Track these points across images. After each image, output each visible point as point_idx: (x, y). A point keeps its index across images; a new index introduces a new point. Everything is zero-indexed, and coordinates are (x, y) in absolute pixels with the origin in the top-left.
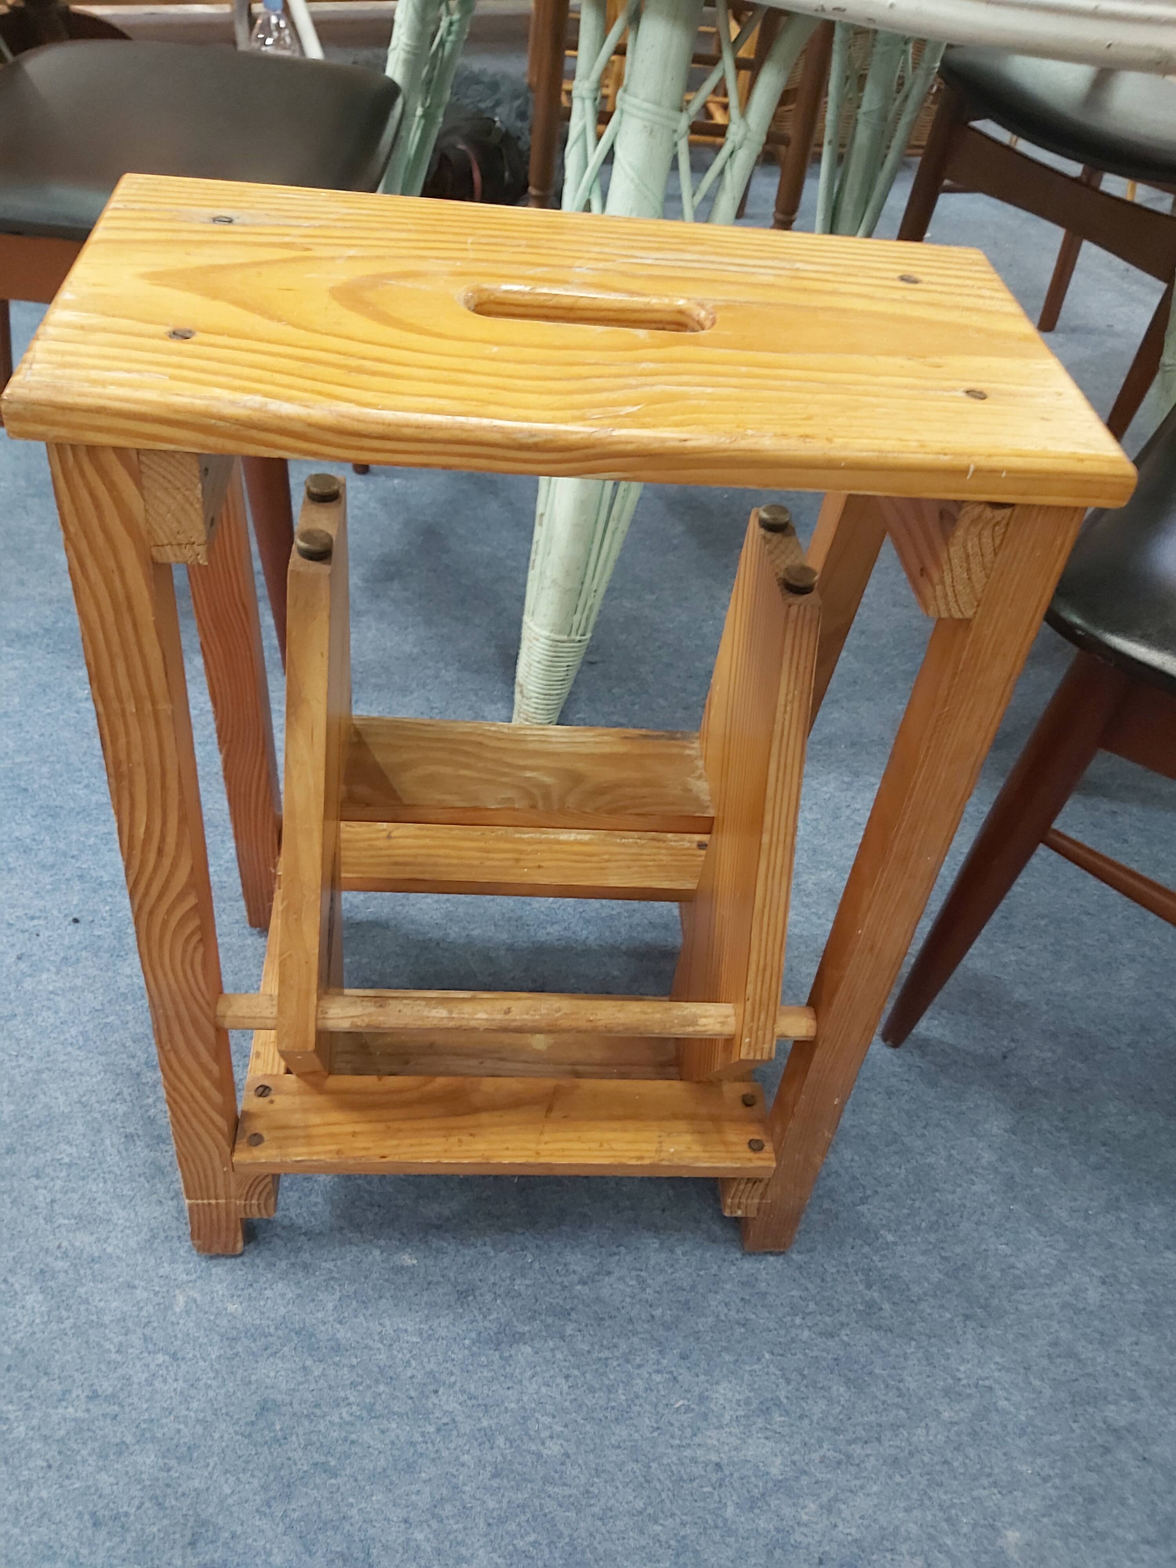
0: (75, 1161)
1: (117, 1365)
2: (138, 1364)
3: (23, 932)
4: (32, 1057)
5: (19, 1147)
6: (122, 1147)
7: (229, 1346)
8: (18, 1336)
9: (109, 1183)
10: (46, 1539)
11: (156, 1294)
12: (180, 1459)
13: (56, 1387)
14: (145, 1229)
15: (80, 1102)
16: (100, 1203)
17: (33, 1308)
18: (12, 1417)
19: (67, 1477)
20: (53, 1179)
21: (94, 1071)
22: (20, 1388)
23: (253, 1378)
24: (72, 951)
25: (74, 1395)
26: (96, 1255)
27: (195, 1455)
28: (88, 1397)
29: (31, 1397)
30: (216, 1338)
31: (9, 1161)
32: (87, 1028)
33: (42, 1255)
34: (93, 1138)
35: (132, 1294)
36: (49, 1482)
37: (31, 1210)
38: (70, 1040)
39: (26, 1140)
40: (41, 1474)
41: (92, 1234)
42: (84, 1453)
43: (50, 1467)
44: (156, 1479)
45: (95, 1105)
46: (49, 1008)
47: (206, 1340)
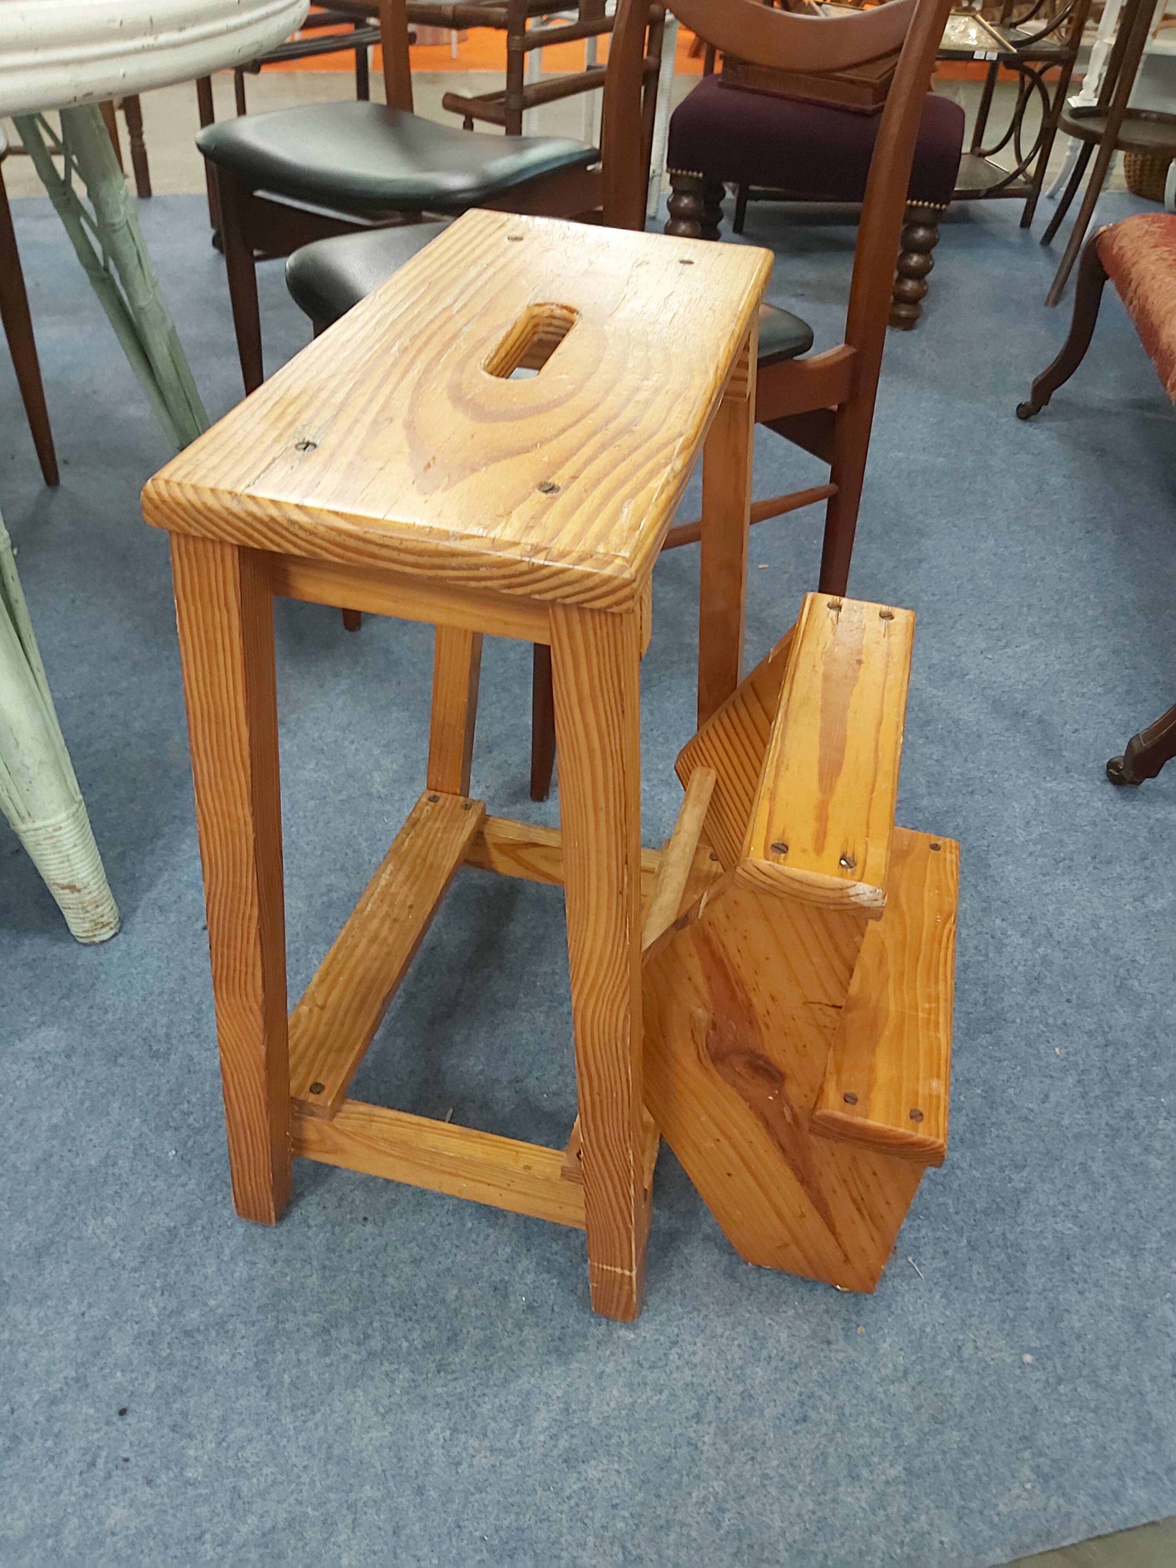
0: (451, 1425)
1: (673, 1395)
2: (675, 1375)
3: (109, 1476)
4: (305, 1467)
5: (419, 1481)
6: (450, 1377)
7: (673, 1296)
8: (628, 1486)
9: (486, 1391)
10: (810, 1461)
11: (613, 1354)
12: (763, 1346)
13: (683, 1451)
14: (547, 1358)
15: (383, 1416)
16: (506, 1401)
17: (603, 1471)
18: (703, 1493)
19: (764, 1443)
20: (465, 1449)
21: (350, 1398)
22: (678, 1485)
23: (705, 1281)
24: (167, 1420)
25: (693, 1435)
26: (562, 1406)
28: (697, 1423)
29: (688, 1475)
30: (664, 1306)
31: (432, 1493)
32: (289, 1405)
33: (549, 1460)
34: (430, 1405)
35: (609, 1375)
36: (765, 1459)
37: (495, 1472)
38: (298, 1424)
39: (412, 1473)
40: (758, 1466)
41: (538, 1409)
42: (745, 1428)
43: (753, 1459)
44: (776, 1368)
45: (392, 1400)
46: (242, 1448)
47: (664, 1315)
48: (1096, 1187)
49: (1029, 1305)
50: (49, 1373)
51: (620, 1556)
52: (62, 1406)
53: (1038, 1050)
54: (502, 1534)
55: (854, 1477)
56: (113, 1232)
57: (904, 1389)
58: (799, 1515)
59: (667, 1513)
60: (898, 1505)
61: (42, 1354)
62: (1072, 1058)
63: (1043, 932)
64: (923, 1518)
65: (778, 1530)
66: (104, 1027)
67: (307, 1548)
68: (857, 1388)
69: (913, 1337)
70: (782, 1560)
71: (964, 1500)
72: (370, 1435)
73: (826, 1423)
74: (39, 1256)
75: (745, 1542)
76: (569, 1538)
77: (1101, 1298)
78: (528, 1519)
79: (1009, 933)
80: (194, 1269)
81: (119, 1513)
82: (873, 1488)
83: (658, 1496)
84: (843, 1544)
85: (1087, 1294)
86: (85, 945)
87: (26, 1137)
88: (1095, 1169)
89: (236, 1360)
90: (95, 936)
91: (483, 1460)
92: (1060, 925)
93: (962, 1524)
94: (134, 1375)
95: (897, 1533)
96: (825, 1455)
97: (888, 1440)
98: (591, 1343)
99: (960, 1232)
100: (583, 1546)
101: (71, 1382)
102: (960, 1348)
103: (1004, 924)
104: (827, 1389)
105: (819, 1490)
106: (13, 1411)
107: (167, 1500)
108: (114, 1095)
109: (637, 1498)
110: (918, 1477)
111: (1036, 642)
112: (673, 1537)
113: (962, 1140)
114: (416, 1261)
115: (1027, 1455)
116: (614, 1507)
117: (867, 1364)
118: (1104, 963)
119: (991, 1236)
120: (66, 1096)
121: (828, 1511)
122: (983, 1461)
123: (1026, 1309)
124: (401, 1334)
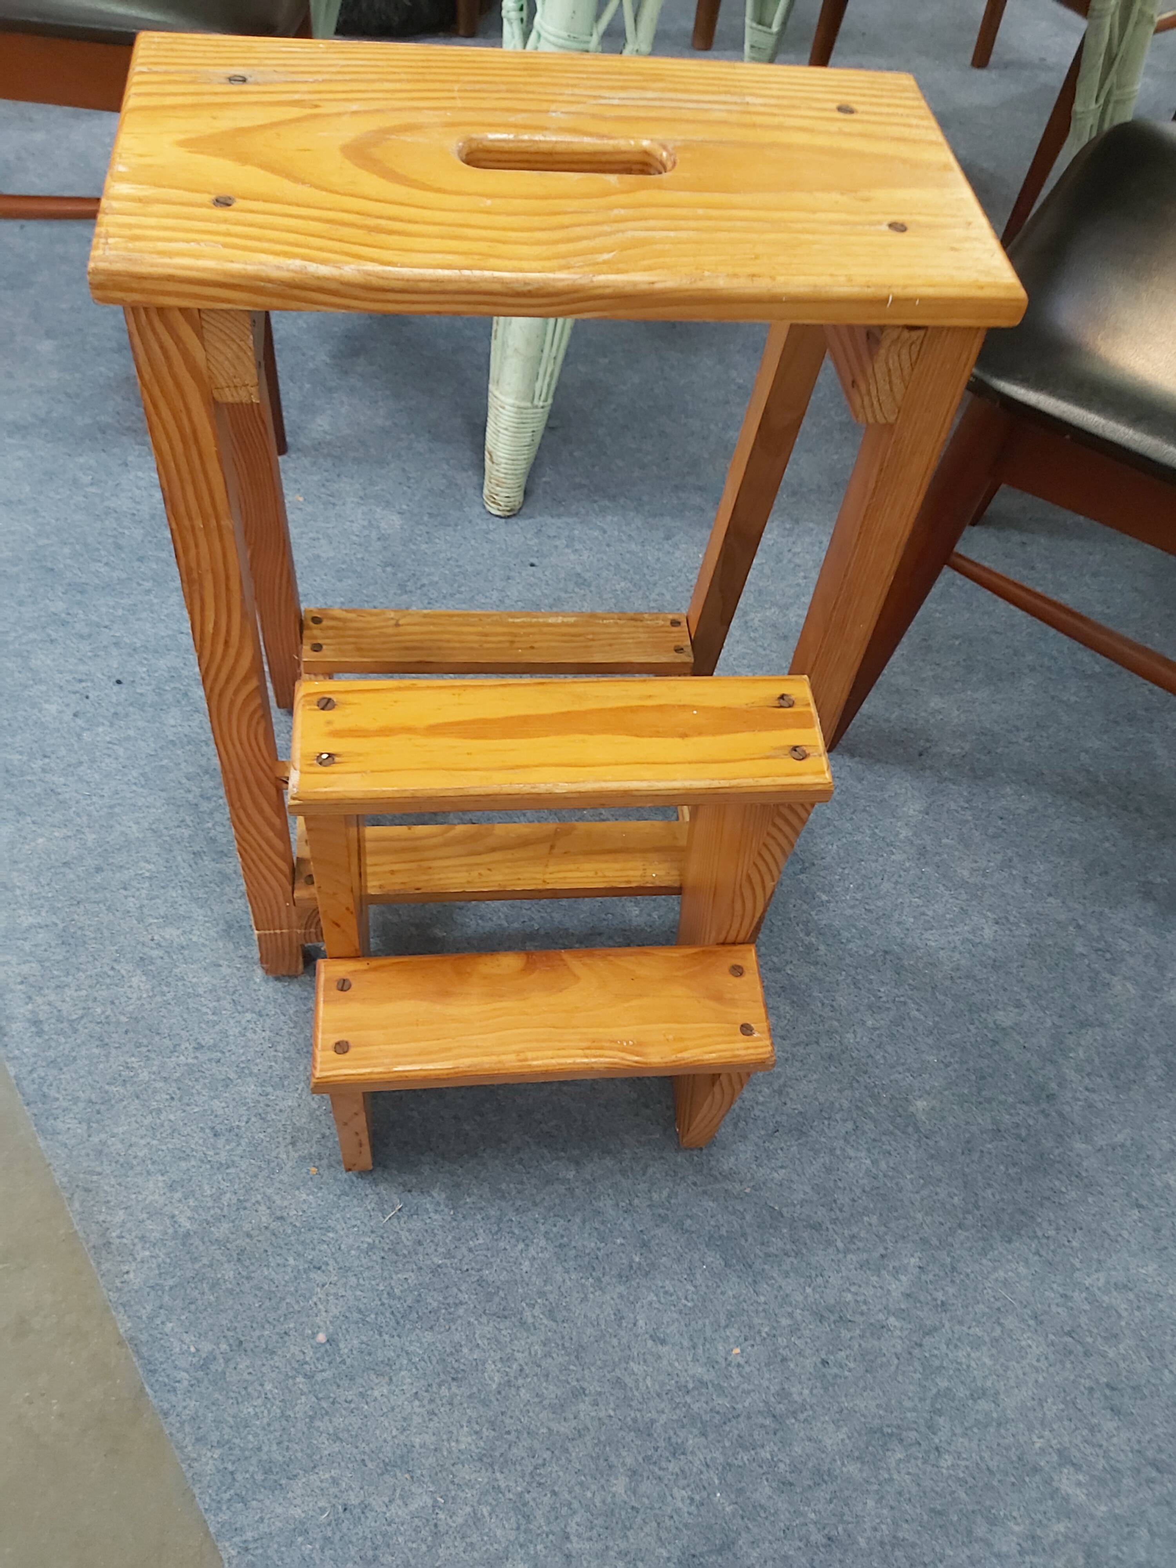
0: (154, 875)
1: (216, 1023)
2: (232, 1021)
3: (75, 693)
4: (103, 796)
5: (106, 867)
6: (192, 862)
8: (131, 1008)
9: (186, 889)
10: (179, 1146)
11: (238, 969)
12: (275, 1087)
13: (168, 1042)
14: (222, 922)
15: (150, 829)
16: (181, 905)
17: (139, 986)
18: (136, 1066)
19: (188, 1105)
20: (138, 890)
21: (158, 804)
22: (139, 1045)
24: (120, 708)
25: (183, 1047)
26: (184, 943)
27: (286, 1083)
28: (195, 1048)
29: (149, 1051)
30: (292, 999)
31: (99, 878)
32: (146, 770)
33: (139, 947)
34: (166, 856)
35: (219, 971)
36: (173, 1109)
37: (125, 914)
38: (133, 780)
39: (111, 860)
40: (167, 1104)
41: (178, 928)
42: (198, 1087)
43: (172, 1098)
44: (257, 1102)
45: (164, 830)
46: (109, 756)
48: (559, 1409)
49: (386, 1337)
50: (135, 633)
51: (75, 1017)
52: (115, 650)
53: (727, 1325)
54: (79, 933)
55: (172, 1187)
57: (265, 1219)
58: (131, 1145)
59: (114, 1042)
60: (154, 1228)
61: (148, 624)
62: (733, 1371)
63: (928, 1323)
64: (147, 1253)
65: (115, 1131)
66: (414, 547)
67: (48, 817)
68: (256, 1176)
69: (319, 1221)
70: (91, 1139)
71: (170, 1289)
73: (217, 1154)
75: (103, 1107)
76: (83, 978)
77: (417, 1420)
78: (93, 947)
79: (903, 1277)
81: (53, 708)
82: (166, 1205)
83: (127, 1032)
84: (113, 1186)
85: (417, 1403)
87: (305, 546)
88: (582, 1406)
89: (172, 729)
91: (132, 904)
92: (952, 1345)
93: (147, 1289)
94: (146, 677)
95: (130, 1231)
96: (188, 1157)
97: (212, 1212)
98: (244, 951)
99: (449, 1255)
100: (78, 989)
101: (132, 647)
102: (319, 1268)
103: (914, 1270)
104: (248, 1149)
105: (155, 1158)
106: (106, 627)
107: (66, 729)
108: (358, 577)
109: (122, 1017)
110: (184, 1244)
112: (96, 1051)
113: (562, 1246)
115: (224, 1347)
116: (112, 1003)
117: (281, 1182)
119: (455, 1290)
120: (345, 552)
121: (139, 1169)
122: (210, 1304)
123: (380, 1335)
124: (217, 819)
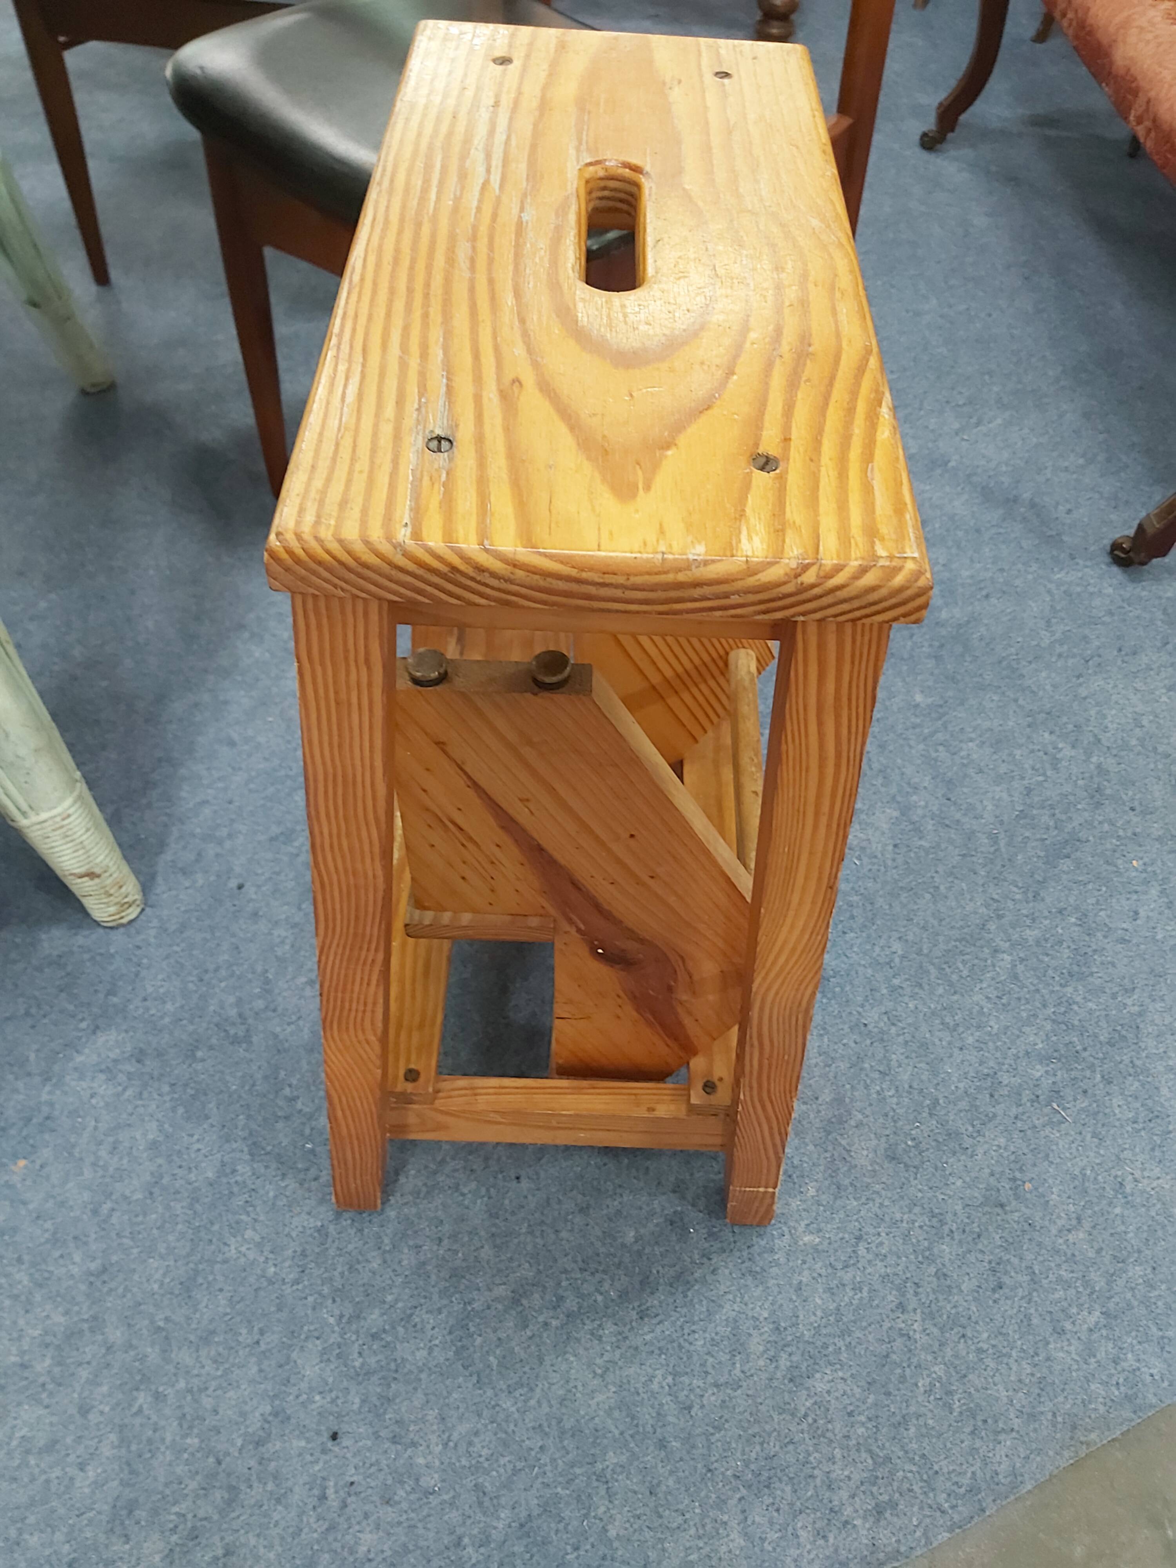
0: (670, 1370)
1: (872, 1288)
2: (869, 1270)
3: (344, 1506)
4: (541, 1447)
5: (658, 1435)
6: (655, 1321)
7: (845, 1190)
8: (857, 1391)
9: (694, 1328)
10: (1016, 1328)
11: (804, 1262)
12: (942, 1223)
13: (899, 1343)
14: (743, 1281)
15: (602, 1376)
16: (717, 1334)
17: (829, 1382)
18: (928, 1380)
19: (970, 1318)
20: (692, 1390)
21: (564, 1367)
22: (903, 1379)
23: (870, 1168)
24: (384, 1433)
25: (902, 1326)
26: (771, 1326)
27: (937, 1211)
28: (902, 1313)
29: (909, 1366)
30: (839, 1202)
31: (674, 1444)
32: (504, 1387)
33: (775, 1383)
34: (644, 1354)
35: (807, 1285)
36: (976, 1334)
37: (727, 1407)
38: (519, 1405)
39: (649, 1428)
40: (970, 1342)
41: (750, 1335)
42: (948, 1307)
43: (964, 1336)
44: (960, 1241)
45: (605, 1358)
46: (471, 1443)
47: (842, 1212)
50: (243, 1414)
51: (870, 1461)
52: (270, 1445)
53: (1116, 866)
54: (753, 1467)
55: (1060, 1332)
56: (259, 1246)
57: (1081, 1235)
58: (1020, 1381)
59: (900, 1408)
60: (1104, 1350)
61: (228, 1395)
62: (1149, 869)
63: (1091, 739)
64: (1130, 1356)
65: (1005, 1400)
66: (167, 1020)
67: (570, 1527)
68: (1039, 1244)
69: (1077, 1183)
70: (1016, 1428)
71: (1161, 1330)
72: (595, 1400)
73: (1021, 1286)
74: (188, 1290)
75: (979, 1418)
76: (816, 1455)
78: (773, 1447)
79: (1060, 746)
80: (359, 1267)
82: (1079, 1338)
83: (888, 1394)
84: (1066, 1398)
86: (111, 928)
87: (125, 1161)
89: (435, 1353)
90: (122, 918)
91: (711, 1398)
92: (1105, 730)
93: (1165, 1355)
94: (333, 1395)
95: (1110, 1376)
96: (1028, 1317)
97: (1081, 1289)
99: (1092, 1067)
100: (832, 1459)
101: (270, 1418)
102: (1121, 1184)
103: (1054, 738)
104: (1013, 1252)
105: (1031, 1352)
106: (219, 1463)
107: (413, 1515)
108: (206, 1094)
109: (870, 1401)
110: (1116, 1317)
111: (1007, 414)
112: (912, 1430)
113: (1071, 974)
114: (583, 1210)
116: (850, 1414)
117: (1042, 1219)
118: (1155, 763)
119: (1121, 1066)
120: (154, 1106)
121: (1044, 1370)
122: (1169, 1289)
123: (1170, 1132)
124: (592, 1289)
